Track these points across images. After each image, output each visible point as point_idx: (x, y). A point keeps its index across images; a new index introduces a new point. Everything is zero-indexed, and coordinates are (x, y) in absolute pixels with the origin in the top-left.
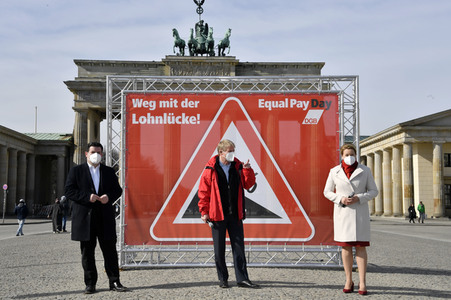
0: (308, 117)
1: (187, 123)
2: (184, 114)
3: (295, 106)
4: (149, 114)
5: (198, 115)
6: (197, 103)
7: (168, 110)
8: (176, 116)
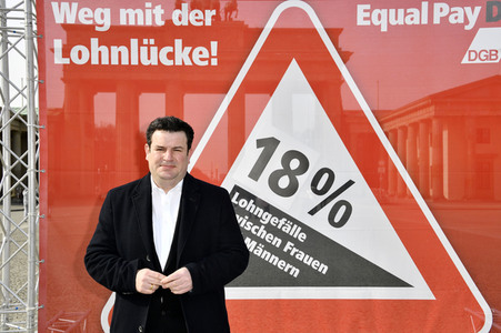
0: (476, 45)
1: (188, 63)
2: (178, 42)
3: (444, 20)
4: (94, 41)
5: (214, 45)
6: (210, 13)
7: (141, 32)
8: (160, 45)
